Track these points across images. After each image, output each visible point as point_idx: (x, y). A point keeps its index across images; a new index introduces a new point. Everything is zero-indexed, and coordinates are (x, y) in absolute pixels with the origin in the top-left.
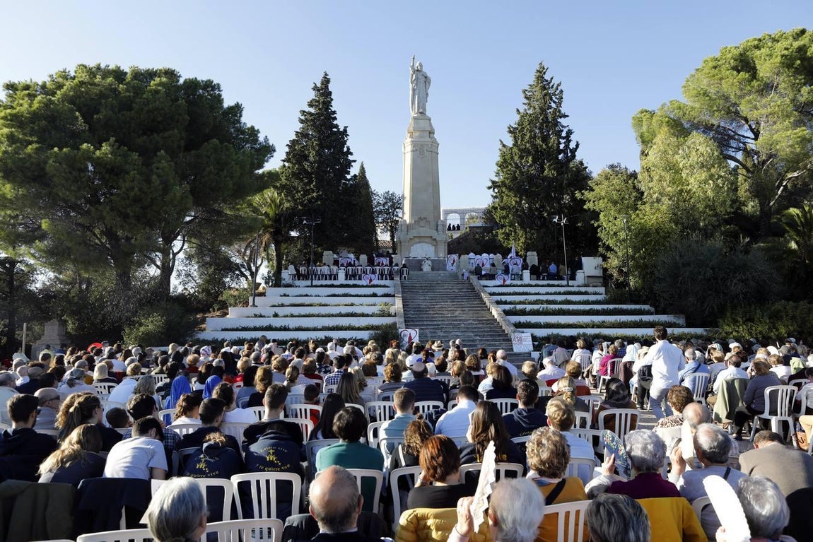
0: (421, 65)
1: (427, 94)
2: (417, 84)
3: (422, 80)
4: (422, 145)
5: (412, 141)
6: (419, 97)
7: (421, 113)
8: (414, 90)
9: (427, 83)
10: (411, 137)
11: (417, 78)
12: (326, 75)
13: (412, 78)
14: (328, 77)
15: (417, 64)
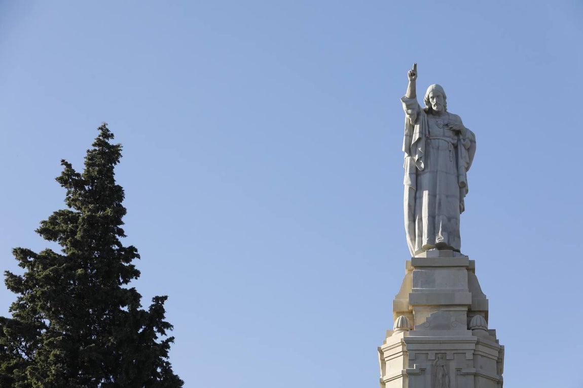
0: (439, 94)
1: (463, 187)
2: (426, 156)
3: (444, 140)
4: (441, 355)
5: (406, 342)
6: (432, 197)
7: (440, 247)
8: (416, 174)
9: (463, 151)
10: (403, 327)
11: (426, 136)
12: (106, 133)
13: (410, 136)
14: (111, 142)
15: (429, 92)
